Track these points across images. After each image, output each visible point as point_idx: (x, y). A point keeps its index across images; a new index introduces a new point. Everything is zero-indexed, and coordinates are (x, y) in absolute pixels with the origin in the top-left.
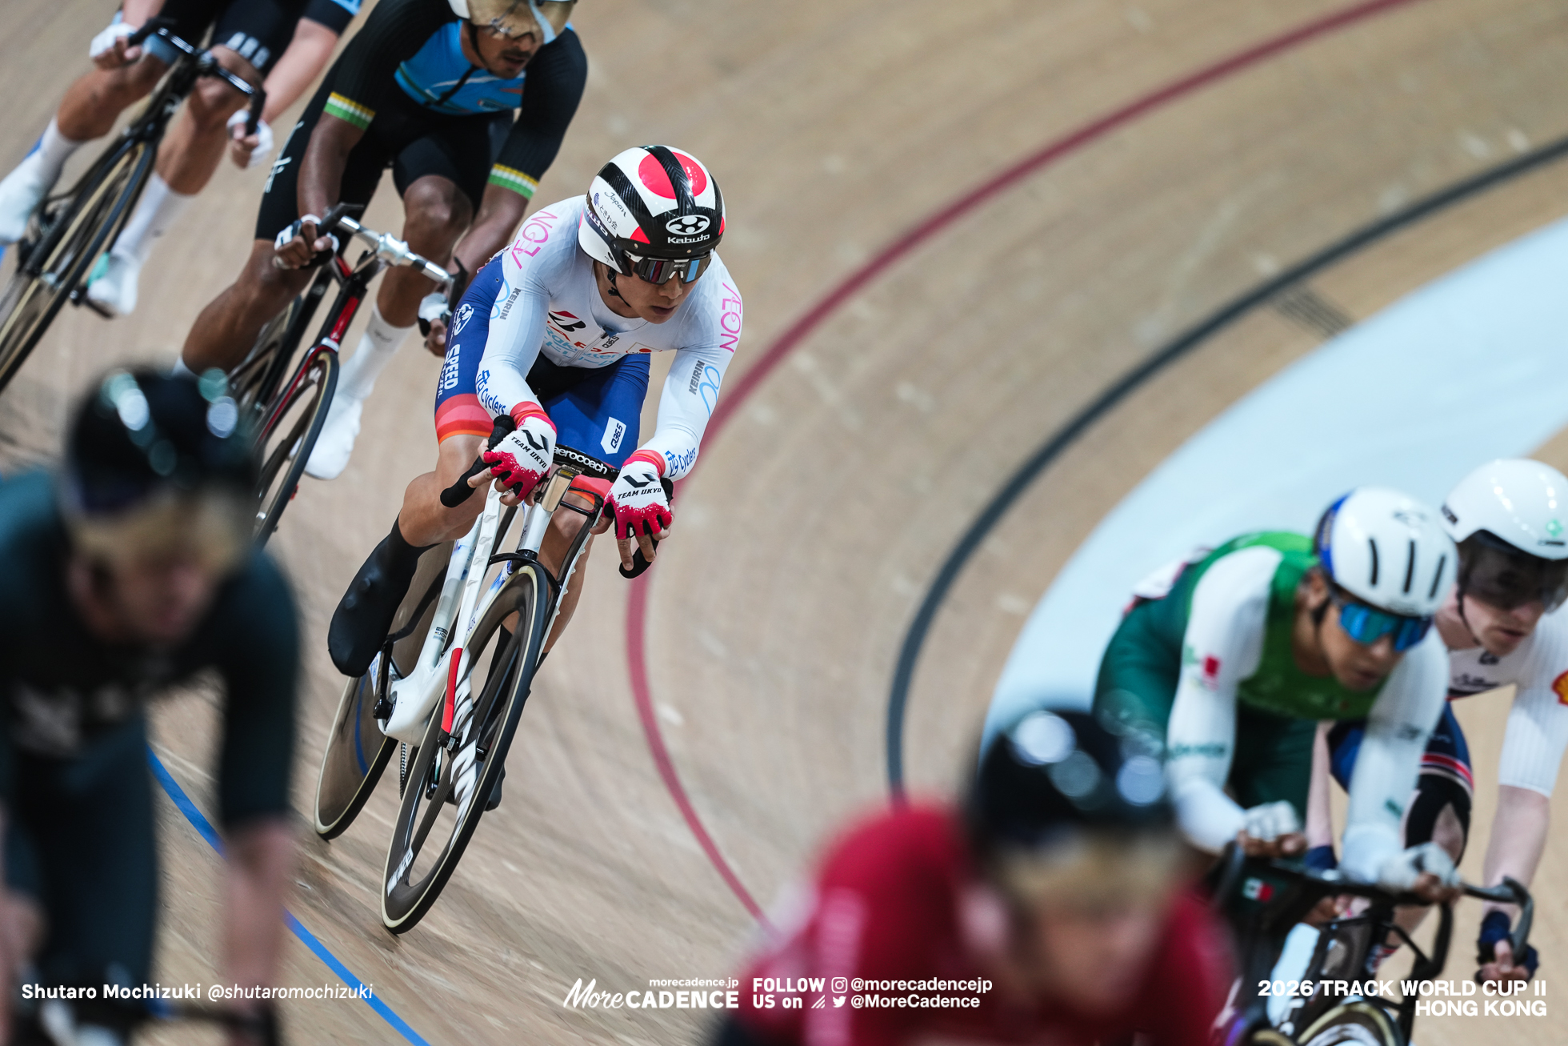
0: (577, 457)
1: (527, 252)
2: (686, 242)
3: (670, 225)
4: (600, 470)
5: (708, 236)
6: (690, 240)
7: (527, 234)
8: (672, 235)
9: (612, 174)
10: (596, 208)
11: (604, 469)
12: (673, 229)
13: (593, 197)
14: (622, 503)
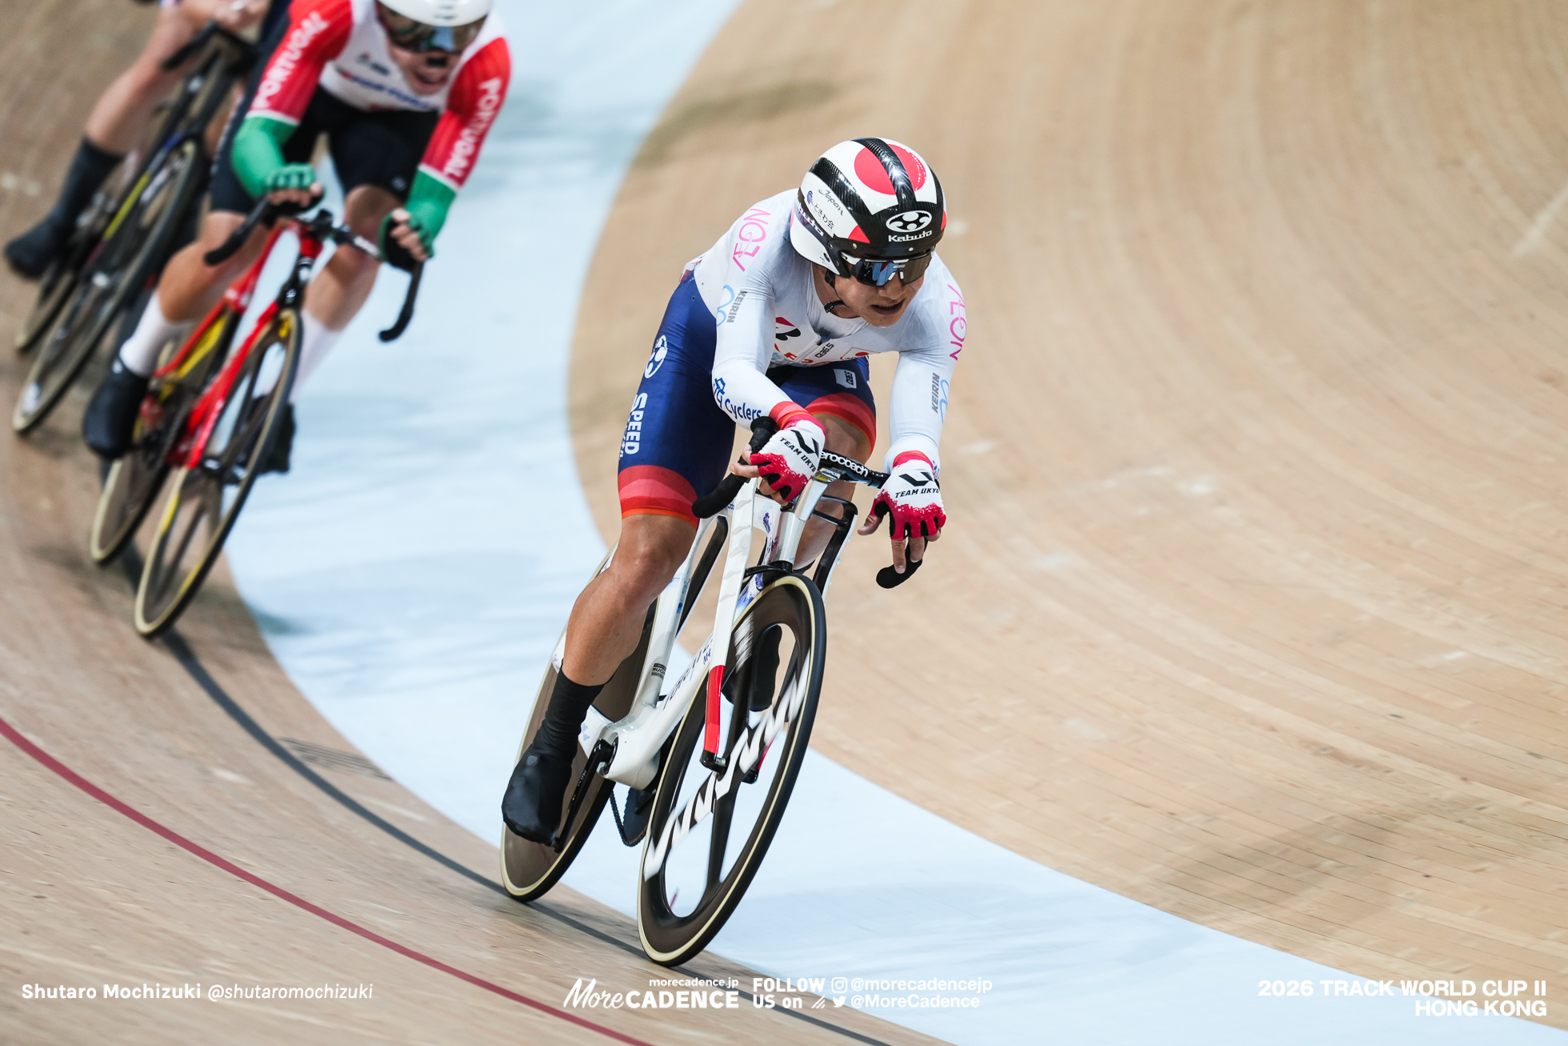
0: (838, 459)
1: (746, 253)
2: (907, 240)
3: (891, 222)
4: (861, 473)
5: (931, 232)
6: (912, 237)
7: (743, 236)
8: (893, 233)
9: (825, 170)
10: (810, 207)
11: (865, 472)
12: (894, 226)
13: (805, 195)
14: (901, 501)
